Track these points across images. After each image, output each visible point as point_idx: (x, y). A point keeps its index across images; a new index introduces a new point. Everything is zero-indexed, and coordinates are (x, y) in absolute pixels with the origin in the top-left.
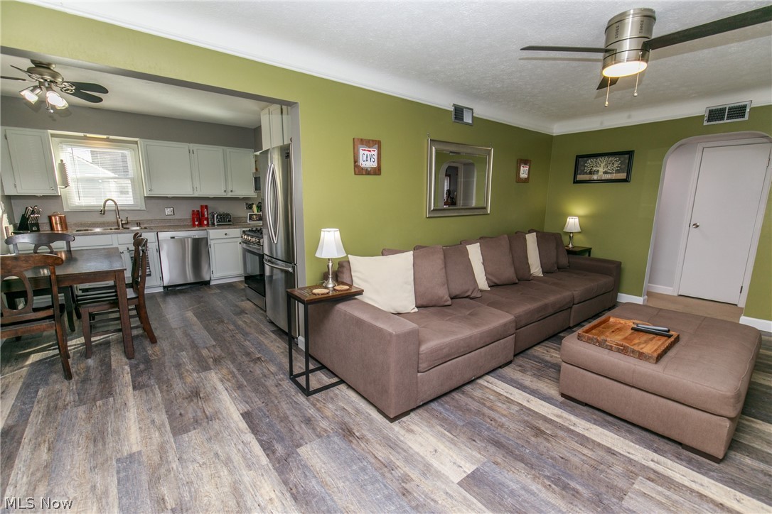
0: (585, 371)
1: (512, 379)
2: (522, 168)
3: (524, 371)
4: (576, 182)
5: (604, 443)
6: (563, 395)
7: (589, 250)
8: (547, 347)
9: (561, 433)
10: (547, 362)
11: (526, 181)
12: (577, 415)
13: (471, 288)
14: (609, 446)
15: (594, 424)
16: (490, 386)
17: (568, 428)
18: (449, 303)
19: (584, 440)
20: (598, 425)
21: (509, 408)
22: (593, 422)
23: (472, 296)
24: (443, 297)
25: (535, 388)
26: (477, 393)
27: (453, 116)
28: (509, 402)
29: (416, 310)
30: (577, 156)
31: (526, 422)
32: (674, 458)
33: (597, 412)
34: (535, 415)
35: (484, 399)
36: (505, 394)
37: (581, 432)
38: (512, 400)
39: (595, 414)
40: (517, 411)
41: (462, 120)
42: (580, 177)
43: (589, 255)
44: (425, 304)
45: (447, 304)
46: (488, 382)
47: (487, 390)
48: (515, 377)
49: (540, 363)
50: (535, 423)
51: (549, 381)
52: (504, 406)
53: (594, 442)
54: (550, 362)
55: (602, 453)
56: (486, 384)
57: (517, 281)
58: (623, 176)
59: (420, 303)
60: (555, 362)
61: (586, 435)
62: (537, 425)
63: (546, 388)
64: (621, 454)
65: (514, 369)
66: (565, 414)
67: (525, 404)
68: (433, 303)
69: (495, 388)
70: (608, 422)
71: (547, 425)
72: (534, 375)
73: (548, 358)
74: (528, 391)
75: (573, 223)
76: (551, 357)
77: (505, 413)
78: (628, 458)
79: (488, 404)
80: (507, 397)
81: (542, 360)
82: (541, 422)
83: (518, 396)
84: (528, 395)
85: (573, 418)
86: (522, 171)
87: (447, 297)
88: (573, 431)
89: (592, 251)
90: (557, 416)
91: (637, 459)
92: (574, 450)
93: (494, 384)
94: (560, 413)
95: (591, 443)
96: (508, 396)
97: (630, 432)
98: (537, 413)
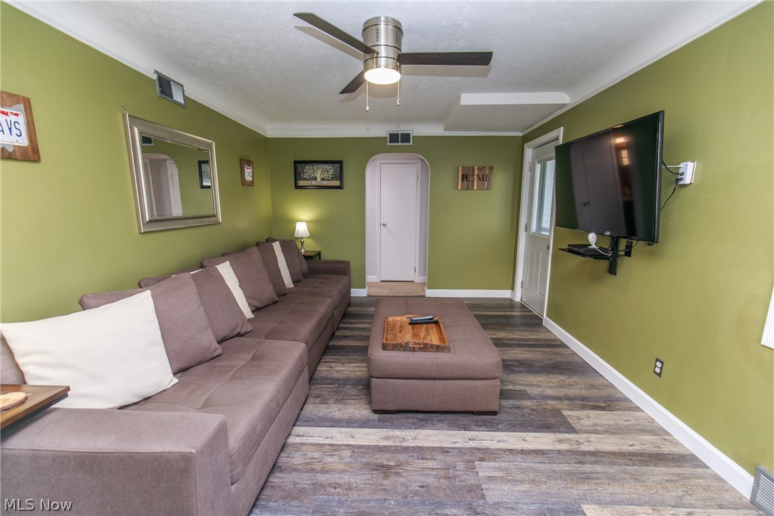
0: (395, 380)
1: (320, 417)
2: (246, 169)
3: (324, 402)
4: (297, 187)
5: (435, 445)
6: (375, 412)
7: (319, 254)
8: (326, 362)
9: (402, 457)
10: (337, 380)
11: (251, 184)
12: (398, 428)
13: (240, 322)
14: (439, 445)
15: (416, 428)
16: (304, 440)
17: (402, 447)
18: (219, 351)
19: (421, 452)
20: (418, 428)
21: (341, 458)
22: (413, 427)
23: (243, 332)
24: (211, 346)
25: (347, 416)
26: (297, 459)
27: (158, 89)
28: (336, 450)
29: (176, 380)
30: (295, 162)
31: (366, 465)
32: (477, 428)
33: (409, 415)
34: (368, 451)
35: (308, 464)
36: (327, 442)
37: (413, 445)
38: (337, 445)
39: (408, 418)
40: (351, 457)
41: (172, 97)
42: (301, 183)
43: (320, 259)
44: (184, 365)
45: (216, 354)
46: (299, 436)
47: (305, 448)
48: (321, 414)
49: (332, 384)
50: (375, 461)
51: (353, 402)
52: (336, 459)
53: (428, 448)
54: (340, 379)
55: (440, 457)
56: (298, 440)
57: (277, 299)
58: (337, 183)
59: (178, 366)
60: (344, 376)
61: (419, 445)
62: (378, 461)
63: (356, 411)
64: (451, 448)
65: (314, 403)
66: (391, 432)
67: (352, 442)
68: (197, 360)
69: (311, 440)
70: (422, 420)
71: (386, 455)
72: (337, 401)
73: (336, 375)
74: (345, 424)
75: (302, 229)
76: (338, 372)
77: (341, 467)
78: (456, 448)
79: (318, 467)
80: (331, 445)
81: (332, 379)
82: (378, 456)
83: (339, 436)
84: (347, 430)
85: (398, 433)
86: (246, 174)
87: (215, 344)
88: (407, 448)
89: (321, 254)
90: (387, 438)
91: (462, 446)
92: (423, 469)
93: (308, 435)
94: (386, 434)
95: (428, 452)
96: (330, 442)
97: (440, 421)
98: (368, 447)
